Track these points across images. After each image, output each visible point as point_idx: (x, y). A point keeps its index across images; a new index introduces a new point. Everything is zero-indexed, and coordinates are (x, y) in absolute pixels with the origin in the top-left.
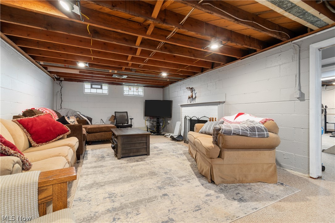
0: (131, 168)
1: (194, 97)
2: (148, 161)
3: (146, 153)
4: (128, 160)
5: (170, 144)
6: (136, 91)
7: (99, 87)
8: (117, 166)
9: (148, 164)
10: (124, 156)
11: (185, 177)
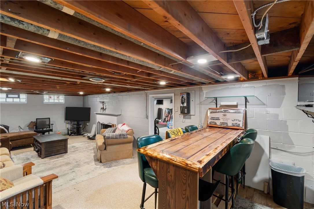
0: (53, 163)
1: (105, 108)
2: (65, 157)
3: (65, 152)
4: (50, 159)
5: (86, 142)
6: (57, 99)
7: (17, 96)
8: (42, 163)
9: (66, 159)
10: (46, 156)
11: (87, 162)
